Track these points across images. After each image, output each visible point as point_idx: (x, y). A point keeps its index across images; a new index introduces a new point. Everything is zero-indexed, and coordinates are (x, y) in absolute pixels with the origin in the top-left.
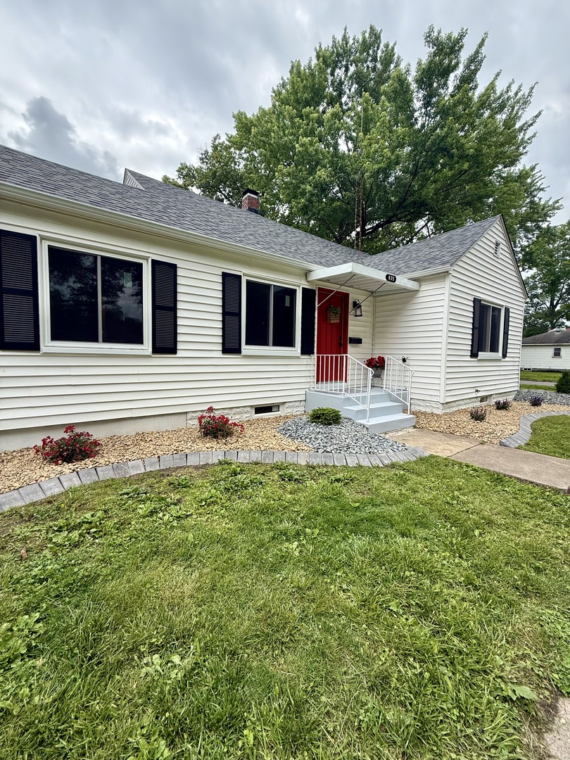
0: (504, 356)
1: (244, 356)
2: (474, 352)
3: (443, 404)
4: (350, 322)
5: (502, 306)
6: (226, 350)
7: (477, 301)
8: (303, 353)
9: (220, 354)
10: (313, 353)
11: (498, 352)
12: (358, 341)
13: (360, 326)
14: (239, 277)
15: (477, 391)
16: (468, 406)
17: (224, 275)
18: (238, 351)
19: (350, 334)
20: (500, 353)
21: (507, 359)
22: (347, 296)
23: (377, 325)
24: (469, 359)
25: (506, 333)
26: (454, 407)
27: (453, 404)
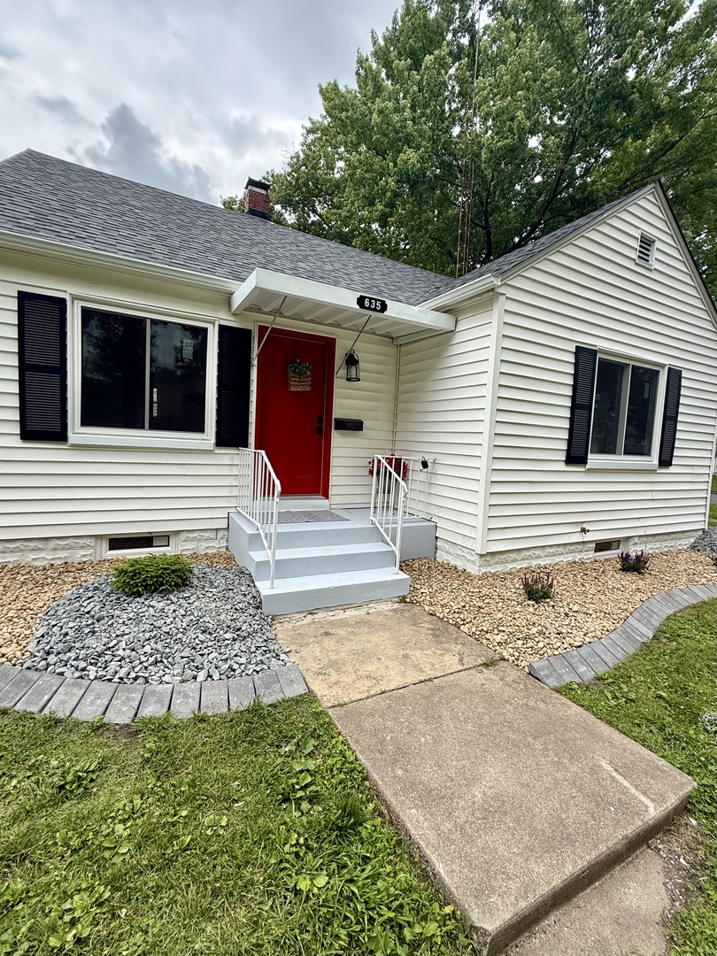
0: (665, 462)
1: (73, 445)
2: (576, 453)
3: (481, 556)
4: (336, 391)
5: (663, 366)
6: (29, 433)
7: (584, 355)
8: (221, 442)
9: (17, 442)
10: (246, 445)
11: (648, 454)
12: (354, 426)
13: (365, 399)
14: (60, 303)
15: (583, 530)
16: (557, 559)
17: (22, 297)
18: (60, 436)
19: (338, 413)
20: (654, 458)
21: (672, 469)
22: (331, 343)
23: (402, 397)
24: (562, 467)
25: (671, 419)
26: (516, 560)
27: (513, 556)
